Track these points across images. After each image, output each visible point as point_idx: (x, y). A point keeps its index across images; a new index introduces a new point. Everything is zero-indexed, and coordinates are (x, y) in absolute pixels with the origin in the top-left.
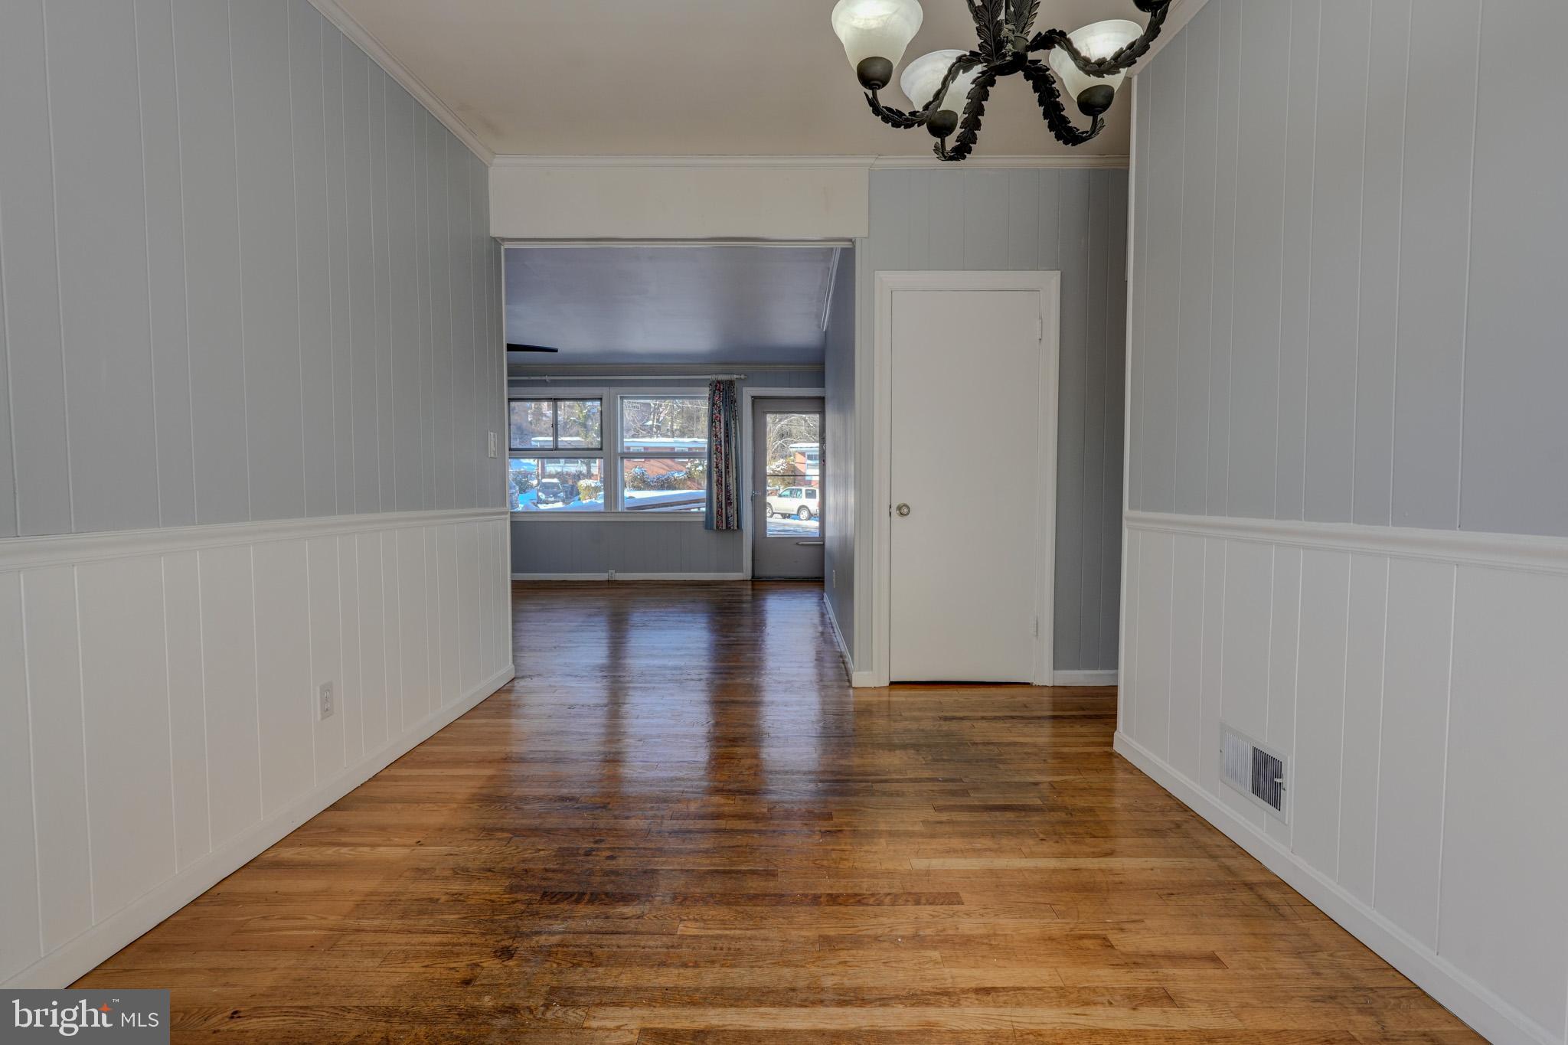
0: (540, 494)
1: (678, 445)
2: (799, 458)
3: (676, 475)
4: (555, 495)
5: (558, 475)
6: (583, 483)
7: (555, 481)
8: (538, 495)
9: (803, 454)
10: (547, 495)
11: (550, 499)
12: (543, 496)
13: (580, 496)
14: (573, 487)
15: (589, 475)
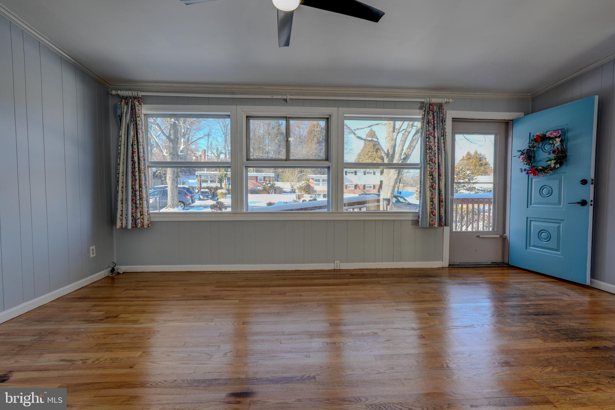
0: (200, 196)
1: (259, 175)
2: (311, 181)
3: (259, 188)
4: (207, 197)
5: (208, 188)
6: (219, 191)
7: (207, 190)
8: (199, 196)
9: (313, 179)
10: (204, 196)
11: (205, 198)
12: (202, 197)
13: (218, 197)
14: (214, 193)
15: (221, 188)
